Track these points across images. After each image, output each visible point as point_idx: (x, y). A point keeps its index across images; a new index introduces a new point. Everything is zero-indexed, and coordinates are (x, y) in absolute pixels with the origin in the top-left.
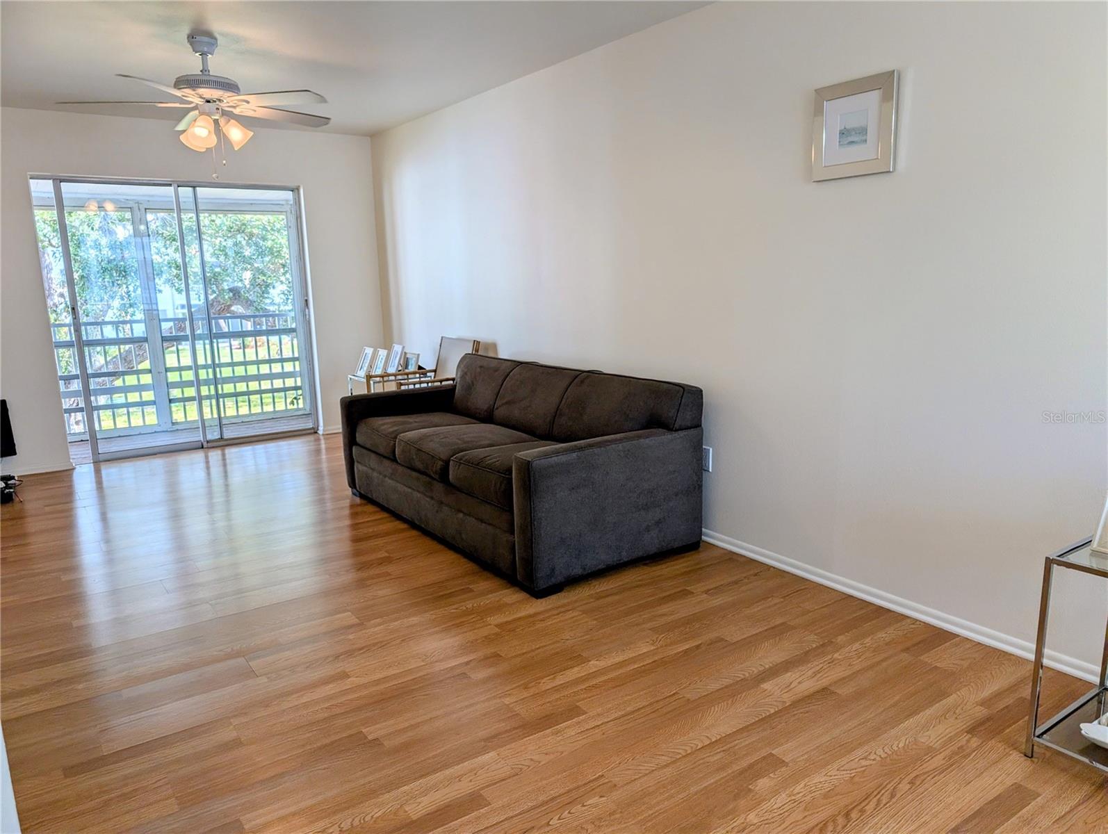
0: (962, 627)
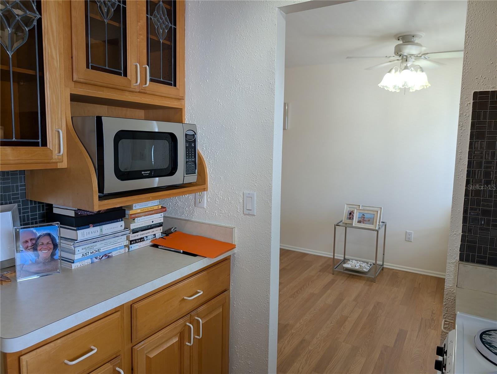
0: (310, 251)
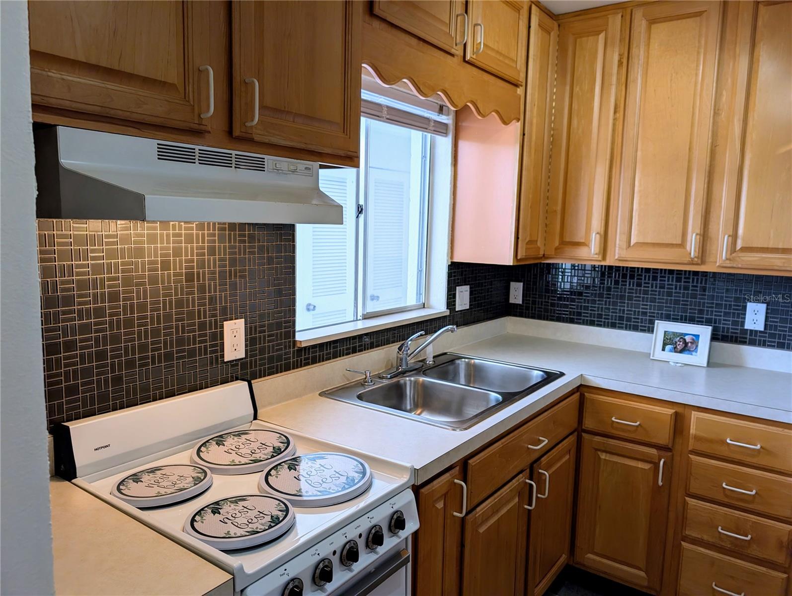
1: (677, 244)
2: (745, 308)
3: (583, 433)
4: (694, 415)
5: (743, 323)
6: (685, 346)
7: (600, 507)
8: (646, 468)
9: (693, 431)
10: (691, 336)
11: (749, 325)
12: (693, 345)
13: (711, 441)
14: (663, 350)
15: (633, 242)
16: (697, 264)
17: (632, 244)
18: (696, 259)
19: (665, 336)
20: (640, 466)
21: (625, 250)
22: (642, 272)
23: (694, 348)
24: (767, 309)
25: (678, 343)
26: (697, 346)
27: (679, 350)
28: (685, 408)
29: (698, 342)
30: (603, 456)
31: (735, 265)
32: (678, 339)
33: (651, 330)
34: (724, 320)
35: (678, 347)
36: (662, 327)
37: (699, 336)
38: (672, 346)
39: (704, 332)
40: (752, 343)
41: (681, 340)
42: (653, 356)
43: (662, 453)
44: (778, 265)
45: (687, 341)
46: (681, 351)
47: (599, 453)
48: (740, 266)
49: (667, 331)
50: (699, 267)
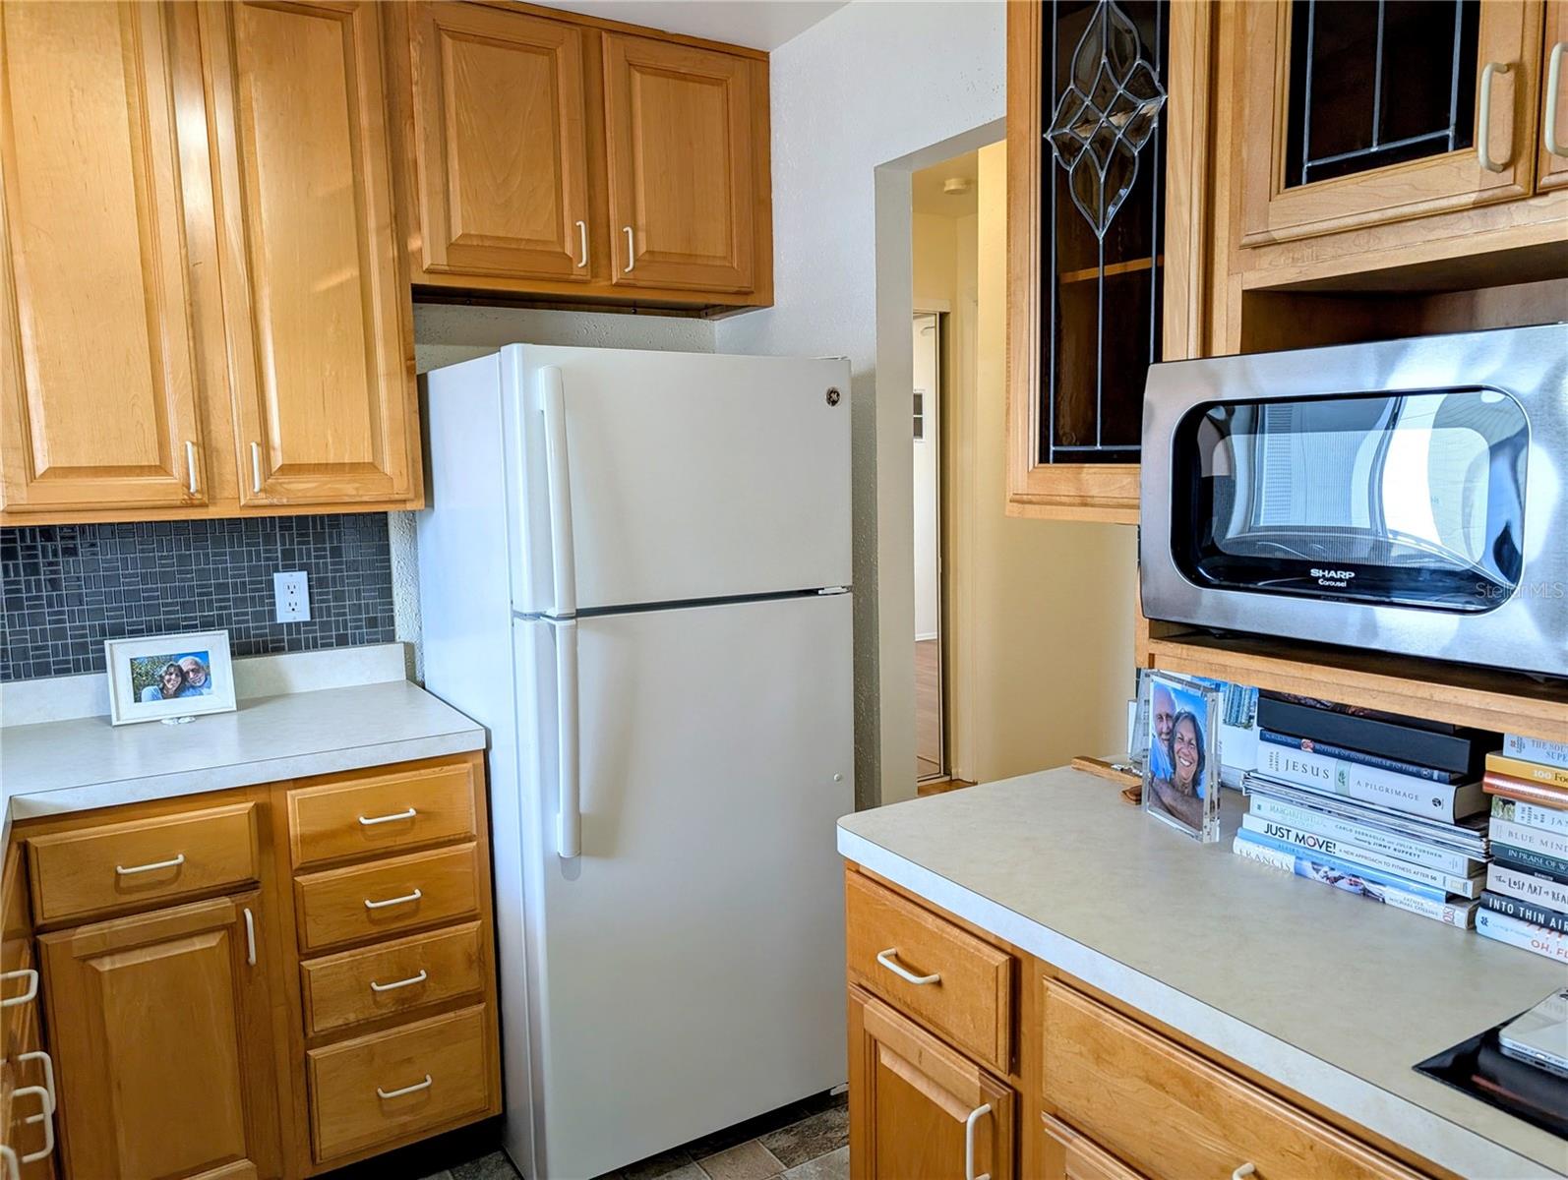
1: (150, 467)
2: (271, 584)
3: (38, 937)
4: (293, 797)
5: (272, 614)
6: (185, 680)
7: (119, 1085)
8: (214, 944)
9: (295, 828)
10: (190, 657)
11: (284, 616)
12: (200, 675)
13: (332, 835)
14: (137, 699)
15: (41, 465)
16: (203, 505)
17: (38, 473)
18: (199, 496)
19: (133, 669)
20: (198, 947)
21: (25, 488)
22: (33, 539)
23: (203, 679)
24: (309, 580)
25: (167, 677)
26: (207, 675)
27: (171, 692)
28: (270, 791)
29: (208, 667)
30: (106, 965)
31: (275, 501)
32: (165, 668)
33: (100, 665)
34: (236, 615)
35: (169, 686)
36: (122, 653)
37: (207, 652)
38: (156, 687)
39: (216, 644)
40: (295, 647)
41: (172, 670)
42: (118, 720)
43: (240, 898)
44: (349, 493)
45: (185, 669)
46: (177, 693)
47: (94, 963)
48: (285, 501)
49: (135, 659)
50: (203, 510)
